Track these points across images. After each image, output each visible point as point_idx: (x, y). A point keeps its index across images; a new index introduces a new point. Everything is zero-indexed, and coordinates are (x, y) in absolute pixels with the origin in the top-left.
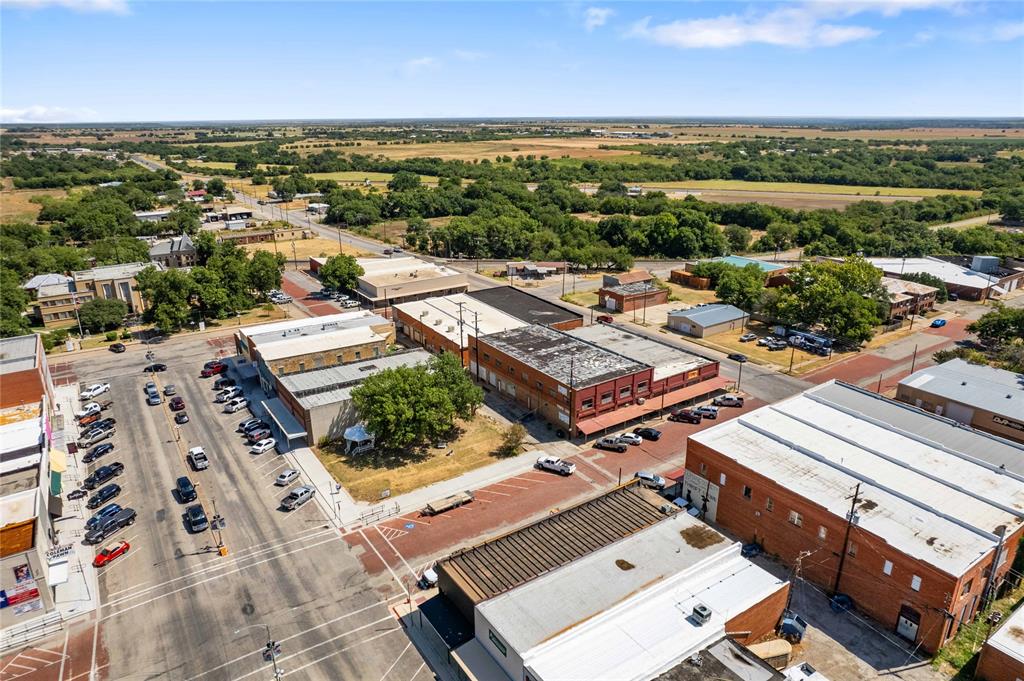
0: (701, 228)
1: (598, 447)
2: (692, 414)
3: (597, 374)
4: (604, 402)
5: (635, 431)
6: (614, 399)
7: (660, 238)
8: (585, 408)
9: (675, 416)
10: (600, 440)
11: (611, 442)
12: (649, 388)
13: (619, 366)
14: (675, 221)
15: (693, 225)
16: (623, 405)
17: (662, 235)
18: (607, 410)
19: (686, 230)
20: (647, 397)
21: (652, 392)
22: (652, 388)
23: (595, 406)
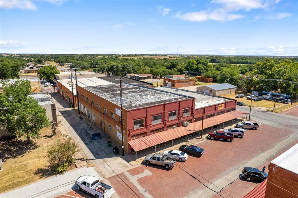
0: (206, 66)
1: (146, 163)
2: (226, 134)
3: (151, 101)
4: (155, 123)
5: (181, 149)
6: (163, 121)
7: (190, 68)
8: (136, 127)
9: (212, 136)
10: (149, 157)
11: (159, 159)
12: (192, 114)
13: (168, 98)
14: (195, 63)
15: (203, 64)
16: (171, 126)
17: (191, 67)
18: (157, 130)
19: (200, 66)
20: (190, 121)
21: (193, 117)
22: (194, 114)
23: (146, 126)
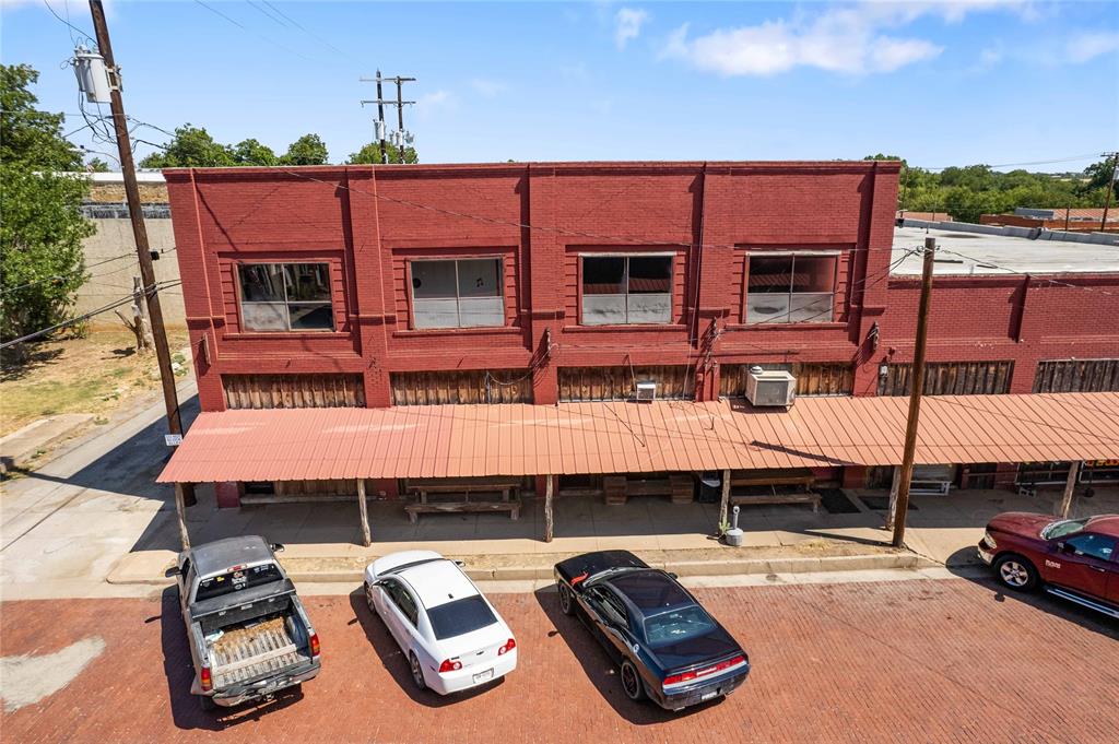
20: (835, 376)
21: (870, 348)
22: (877, 320)
23: (354, 327)
